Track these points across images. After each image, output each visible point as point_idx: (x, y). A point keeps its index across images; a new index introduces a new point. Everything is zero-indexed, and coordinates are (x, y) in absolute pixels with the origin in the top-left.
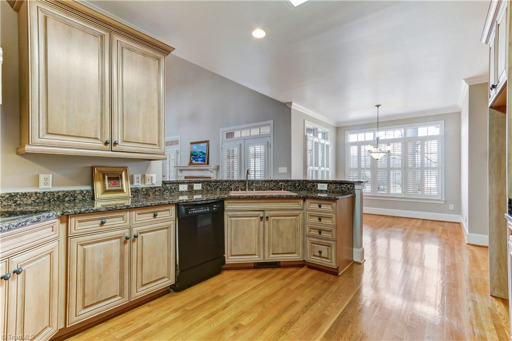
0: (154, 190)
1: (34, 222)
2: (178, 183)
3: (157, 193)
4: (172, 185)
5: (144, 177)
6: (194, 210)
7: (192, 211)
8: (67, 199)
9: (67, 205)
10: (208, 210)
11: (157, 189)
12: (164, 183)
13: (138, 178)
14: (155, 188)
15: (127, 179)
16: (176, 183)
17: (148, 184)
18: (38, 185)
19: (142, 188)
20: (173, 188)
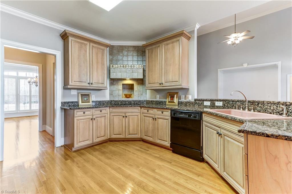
0: (189, 103)
1: (130, 107)
2: (204, 100)
3: (191, 105)
4: (199, 101)
5: (185, 96)
6: (178, 115)
7: (177, 115)
8: (161, 103)
9: (161, 105)
10: (187, 116)
11: (191, 103)
12: (195, 100)
13: (183, 97)
14: (190, 102)
15: (177, 97)
16: (202, 100)
17: (187, 100)
18: (156, 99)
19: (184, 102)
20: (200, 103)
